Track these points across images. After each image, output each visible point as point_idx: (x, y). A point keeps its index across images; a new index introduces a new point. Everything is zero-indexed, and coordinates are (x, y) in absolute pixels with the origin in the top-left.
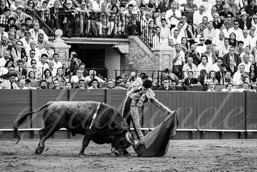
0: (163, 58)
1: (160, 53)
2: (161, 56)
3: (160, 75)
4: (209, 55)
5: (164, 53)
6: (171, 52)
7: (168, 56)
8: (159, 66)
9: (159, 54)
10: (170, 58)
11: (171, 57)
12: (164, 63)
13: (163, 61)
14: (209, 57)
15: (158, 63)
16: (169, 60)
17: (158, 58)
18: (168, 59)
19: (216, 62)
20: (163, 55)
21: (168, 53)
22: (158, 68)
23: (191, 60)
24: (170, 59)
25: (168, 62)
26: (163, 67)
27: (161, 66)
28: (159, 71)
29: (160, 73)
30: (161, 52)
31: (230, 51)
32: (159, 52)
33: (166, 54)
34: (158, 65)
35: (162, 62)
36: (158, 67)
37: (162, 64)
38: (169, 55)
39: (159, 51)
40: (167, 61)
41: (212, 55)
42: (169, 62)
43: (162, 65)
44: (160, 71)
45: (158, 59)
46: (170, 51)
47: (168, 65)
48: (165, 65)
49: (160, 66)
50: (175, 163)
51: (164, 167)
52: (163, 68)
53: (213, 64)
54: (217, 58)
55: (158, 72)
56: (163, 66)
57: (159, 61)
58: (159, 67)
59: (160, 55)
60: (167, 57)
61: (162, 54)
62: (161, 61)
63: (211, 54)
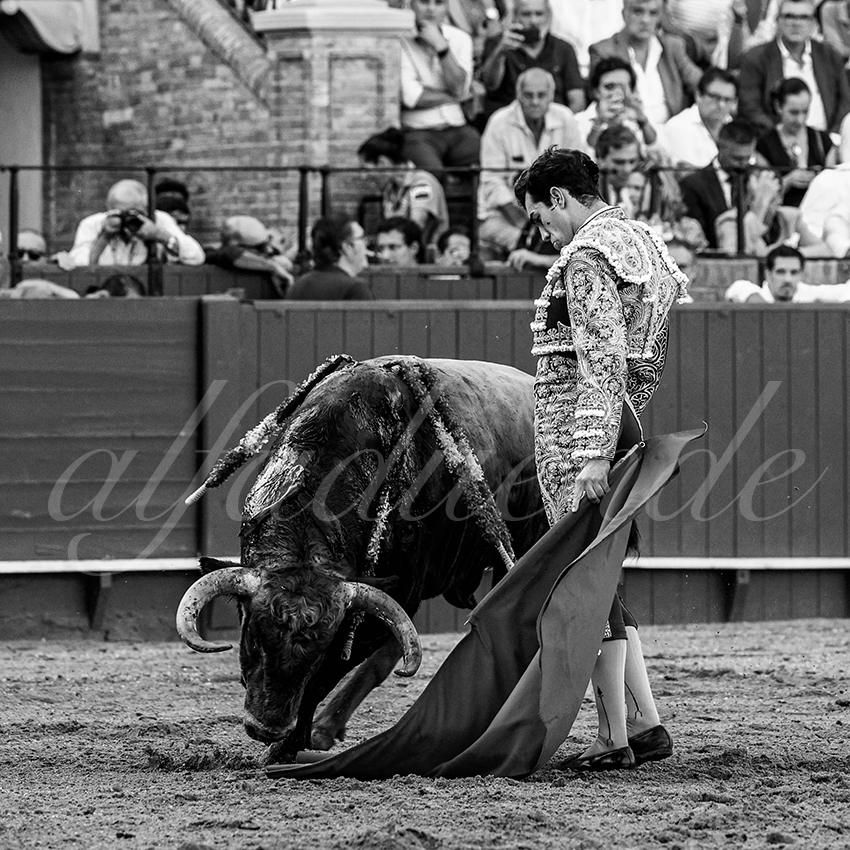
0: (330, 79)
1: (314, 50)
2: (319, 67)
3: (314, 197)
4: (641, 54)
5: (337, 50)
6: (385, 42)
7: (370, 67)
8: (305, 136)
9: (307, 54)
10: (380, 77)
11: (386, 72)
12: (339, 113)
13: (332, 100)
14: (644, 66)
15: (299, 118)
16: (374, 94)
17: (297, 82)
18: (371, 89)
19: (689, 101)
20: (333, 59)
21: (364, 44)
22: (302, 149)
23: (542, 88)
24: (380, 89)
25: (365, 108)
26: (338, 143)
27: (317, 138)
28: (304, 171)
29: (315, 183)
30: (317, 40)
31: (790, 21)
32: (303, 42)
33: (351, 51)
34: (299, 131)
35: (328, 110)
36: (297, 143)
37: (325, 119)
38: (375, 63)
39: (304, 32)
40: (363, 101)
41: (664, 55)
42: (371, 105)
43: (329, 125)
44: (313, 170)
45: (300, 89)
46: (378, 33)
47: (367, 125)
48: (347, 131)
49: (313, 132)
50: (422, 793)
51: (347, 817)
52: (333, 149)
53: (672, 114)
54: (695, 73)
55: (297, 174)
56: (333, 137)
57: (303, 101)
58: (306, 143)
59: (314, 63)
60: (362, 75)
61: (327, 52)
62: (321, 100)
63: (655, 49)
